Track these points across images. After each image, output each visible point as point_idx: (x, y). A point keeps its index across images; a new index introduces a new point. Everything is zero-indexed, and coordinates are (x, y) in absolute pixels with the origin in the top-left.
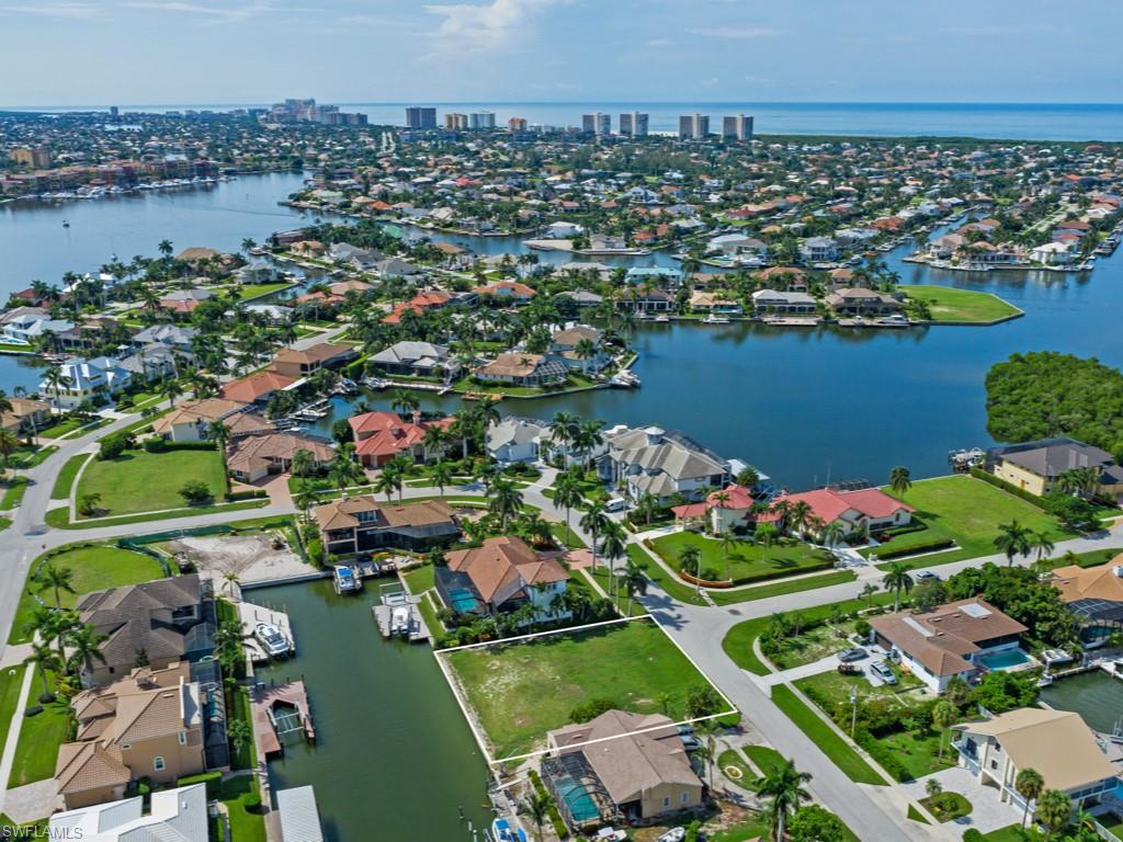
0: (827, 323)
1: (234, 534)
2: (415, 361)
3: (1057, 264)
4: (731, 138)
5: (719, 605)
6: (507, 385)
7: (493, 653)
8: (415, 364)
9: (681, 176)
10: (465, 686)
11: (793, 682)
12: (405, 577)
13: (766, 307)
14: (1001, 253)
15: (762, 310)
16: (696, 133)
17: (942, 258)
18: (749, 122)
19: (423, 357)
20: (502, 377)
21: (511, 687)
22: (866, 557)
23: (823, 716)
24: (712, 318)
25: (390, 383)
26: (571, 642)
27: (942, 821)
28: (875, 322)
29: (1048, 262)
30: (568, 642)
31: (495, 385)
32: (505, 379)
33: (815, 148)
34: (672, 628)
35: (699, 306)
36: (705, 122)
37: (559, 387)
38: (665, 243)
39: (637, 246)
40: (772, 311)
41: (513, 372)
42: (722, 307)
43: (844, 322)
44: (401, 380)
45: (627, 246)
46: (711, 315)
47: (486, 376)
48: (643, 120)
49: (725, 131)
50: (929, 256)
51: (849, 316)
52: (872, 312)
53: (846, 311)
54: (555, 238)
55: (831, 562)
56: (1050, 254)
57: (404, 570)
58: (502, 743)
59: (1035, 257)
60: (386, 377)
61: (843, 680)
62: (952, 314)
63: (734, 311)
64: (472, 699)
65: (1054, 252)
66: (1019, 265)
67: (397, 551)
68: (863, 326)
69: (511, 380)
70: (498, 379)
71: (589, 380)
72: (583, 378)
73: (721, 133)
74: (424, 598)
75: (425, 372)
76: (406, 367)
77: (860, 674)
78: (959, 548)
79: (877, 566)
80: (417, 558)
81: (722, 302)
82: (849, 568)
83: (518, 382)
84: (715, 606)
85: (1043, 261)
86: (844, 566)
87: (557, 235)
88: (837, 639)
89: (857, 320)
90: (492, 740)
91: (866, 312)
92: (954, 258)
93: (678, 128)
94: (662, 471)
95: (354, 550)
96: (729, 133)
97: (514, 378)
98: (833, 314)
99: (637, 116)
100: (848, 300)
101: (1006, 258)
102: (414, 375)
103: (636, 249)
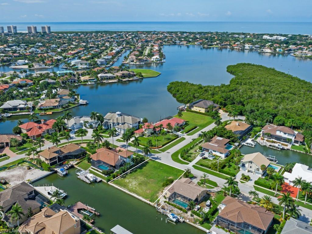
0: (119, 81)
1: (9, 169)
2: (17, 106)
3: (158, 61)
4: (45, 33)
5: (164, 152)
6: (51, 109)
7: (123, 178)
8: (18, 107)
9: (41, 44)
10: (125, 188)
11: (196, 164)
12: (78, 166)
13: (103, 78)
14: (145, 59)
15: (102, 79)
16: (33, 31)
17: (132, 62)
18: (49, 28)
19: (20, 104)
20: (49, 107)
21: (137, 184)
22: (183, 134)
23: (208, 169)
24: (89, 83)
25: (11, 114)
26: (140, 170)
27: (247, 182)
28: (131, 79)
29: (155, 61)
30: (139, 170)
31: (47, 110)
32: (50, 107)
33: (71, 35)
34: (159, 160)
35: (84, 80)
36: (35, 28)
37: (67, 107)
38: (55, 64)
39: (48, 65)
40: (105, 79)
41: (52, 105)
42: (91, 80)
43: (124, 80)
44: (15, 113)
45: (45, 66)
46: (89, 82)
47: (44, 107)
48: (15, 28)
49: (42, 31)
50: (128, 61)
51: (124, 78)
52: (129, 77)
53: (123, 77)
54: (19, 65)
55: (177, 136)
56: (156, 59)
57: (76, 165)
58: (149, 198)
59: (152, 60)
60: (9, 113)
61: (204, 160)
62: (146, 75)
63: (94, 80)
64: (130, 191)
65: (157, 58)
66: (150, 62)
67: (70, 160)
68: (129, 81)
69: (52, 107)
70: (48, 108)
71: (74, 104)
72: (72, 103)
73: (41, 31)
74: (89, 170)
75: (21, 109)
76: (15, 109)
77: (207, 158)
78: (198, 127)
79: (187, 135)
80: (77, 160)
81: (91, 78)
82: (182, 137)
83: (55, 107)
84: (162, 152)
85: (154, 60)
86: (180, 137)
87: (20, 64)
88: (195, 152)
89: (127, 79)
90: (146, 198)
91: (128, 77)
92: (135, 61)
93: (27, 30)
94: (125, 123)
95: (57, 163)
96: (43, 31)
97: (53, 106)
98: (120, 78)
99: (13, 27)
100: (123, 74)
101: (146, 60)
102: (18, 111)
103: (48, 66)
